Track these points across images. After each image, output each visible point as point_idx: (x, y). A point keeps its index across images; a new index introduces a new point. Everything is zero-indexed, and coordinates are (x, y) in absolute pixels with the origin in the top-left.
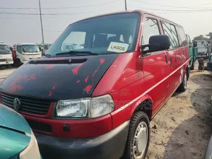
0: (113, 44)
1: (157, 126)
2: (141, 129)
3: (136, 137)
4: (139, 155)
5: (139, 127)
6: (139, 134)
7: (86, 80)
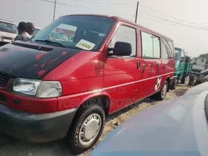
0: (82, 41)
1: (119, 124)
2: (93, 120)
3: (84, 124)
4: (86, 141)
5: (90, 116)
6: (89, 123)
7: (43, 66)
